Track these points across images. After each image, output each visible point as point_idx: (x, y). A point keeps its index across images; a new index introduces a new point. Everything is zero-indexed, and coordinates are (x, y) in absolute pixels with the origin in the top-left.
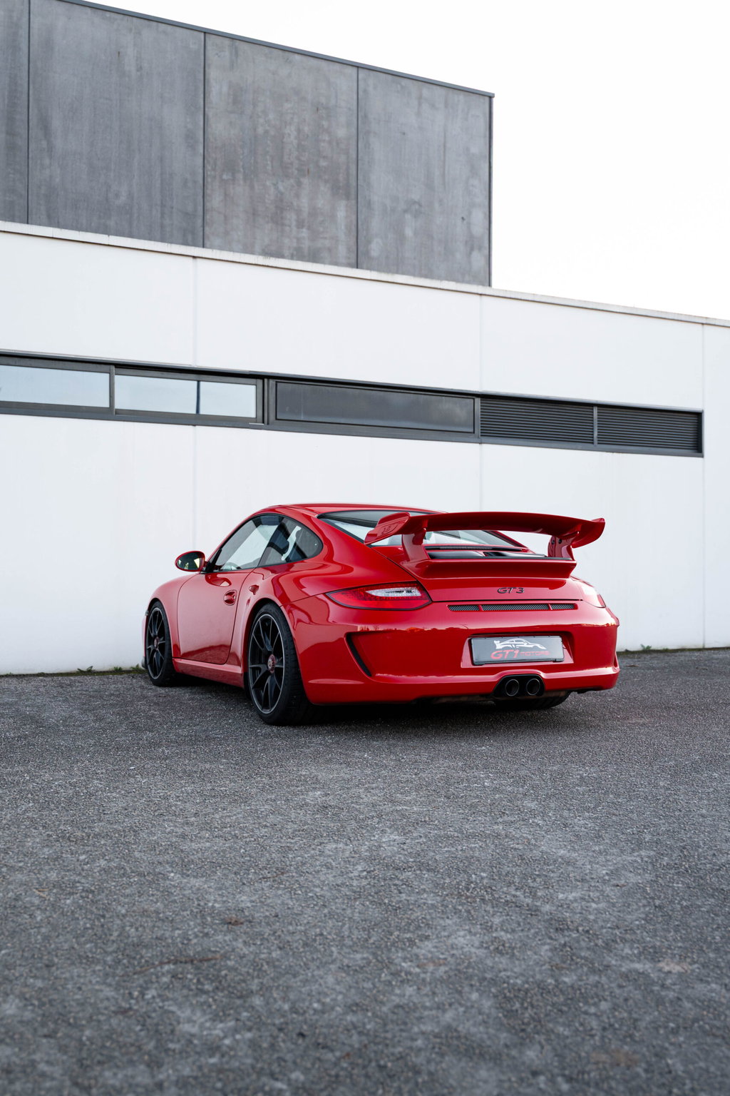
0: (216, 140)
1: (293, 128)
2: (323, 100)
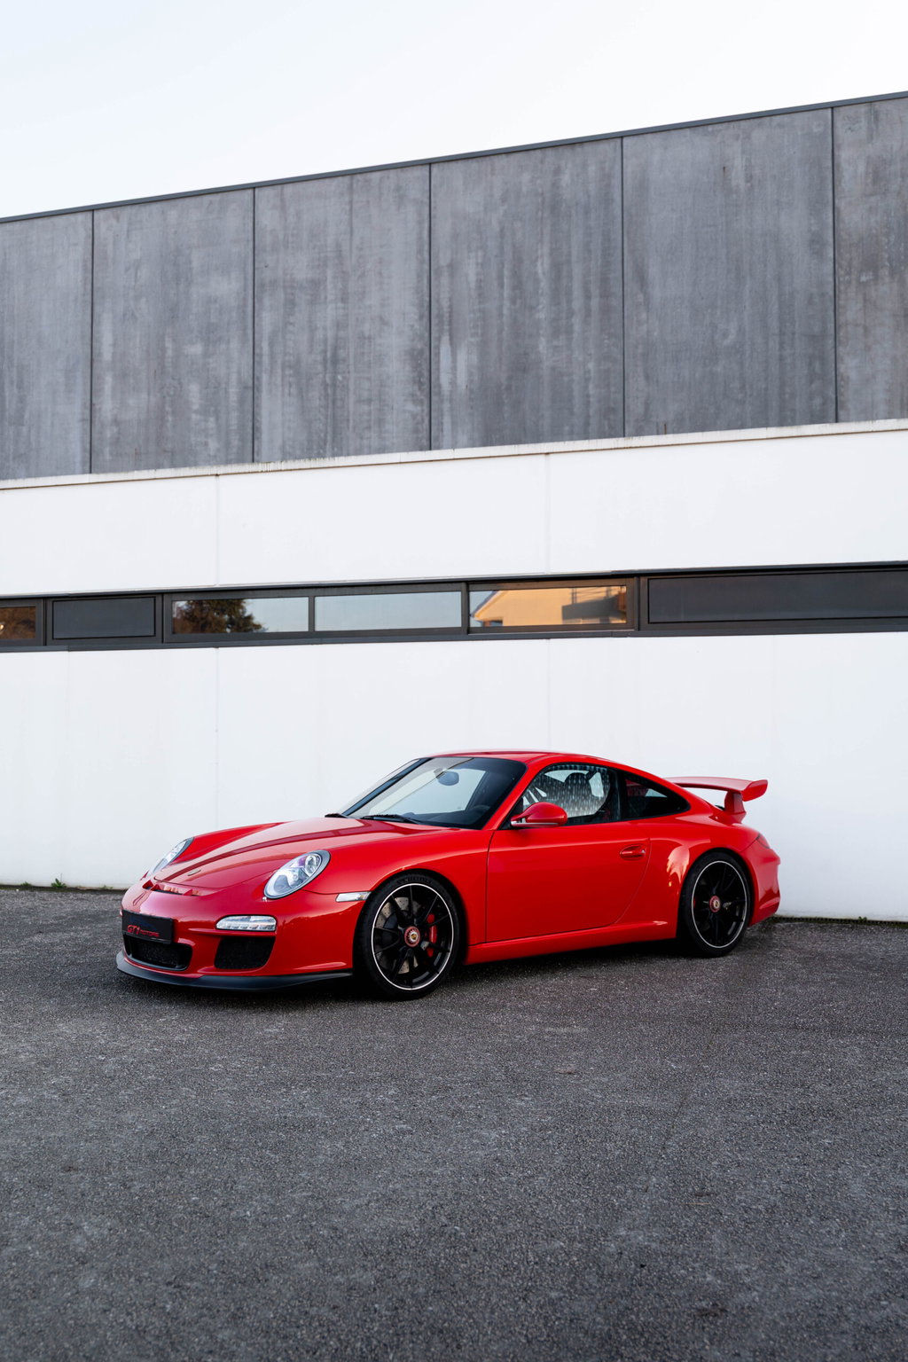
0: (850, 235)
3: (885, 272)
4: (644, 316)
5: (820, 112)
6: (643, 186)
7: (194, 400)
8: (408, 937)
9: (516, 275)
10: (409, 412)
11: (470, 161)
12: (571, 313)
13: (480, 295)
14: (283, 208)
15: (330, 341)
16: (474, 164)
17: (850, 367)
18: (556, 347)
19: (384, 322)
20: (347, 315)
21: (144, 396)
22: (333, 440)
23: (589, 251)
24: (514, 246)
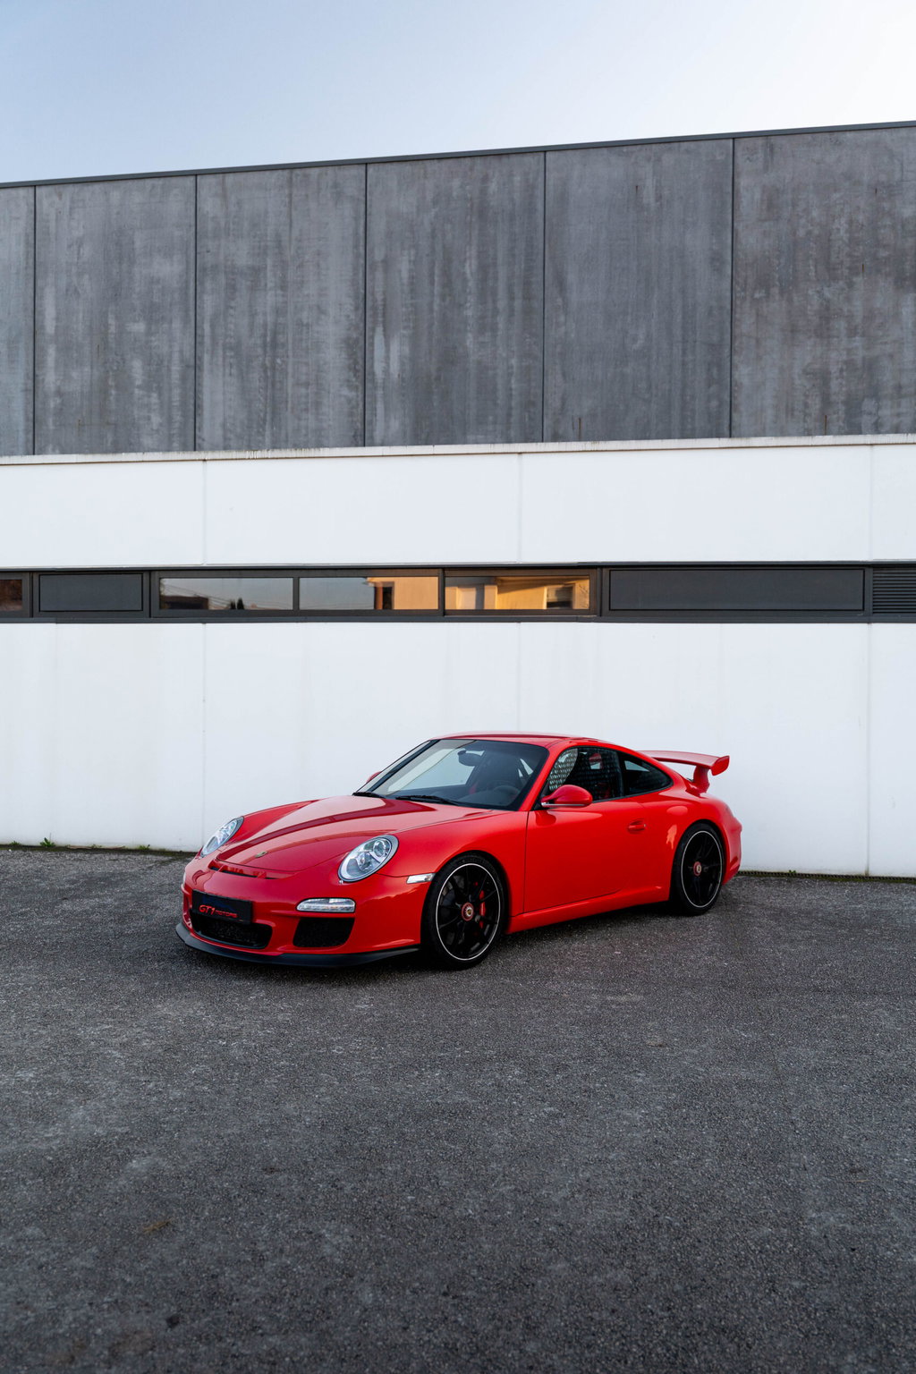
0: (746, 255)
1: (843, 221)
2: (883, 178)
3: (775, 291)
4: (562, 319)
5: (723, 141)
6: (563, 198)
7: (137, 376)
8: (464, 913)
9: (446, 273)
10: (345, 396)
11: (404, 164)
12: (496, 312)
13: (412, 291)
14: (224, 197)
15: (270, 327)
16: (407, 167)
17: (743, 374)
18: (483, 343)
19: (321, 311)
20: (286, 302)
21: (87, 369)
22: (272, 419)
23: (513, 256)
24: (444, 247)
